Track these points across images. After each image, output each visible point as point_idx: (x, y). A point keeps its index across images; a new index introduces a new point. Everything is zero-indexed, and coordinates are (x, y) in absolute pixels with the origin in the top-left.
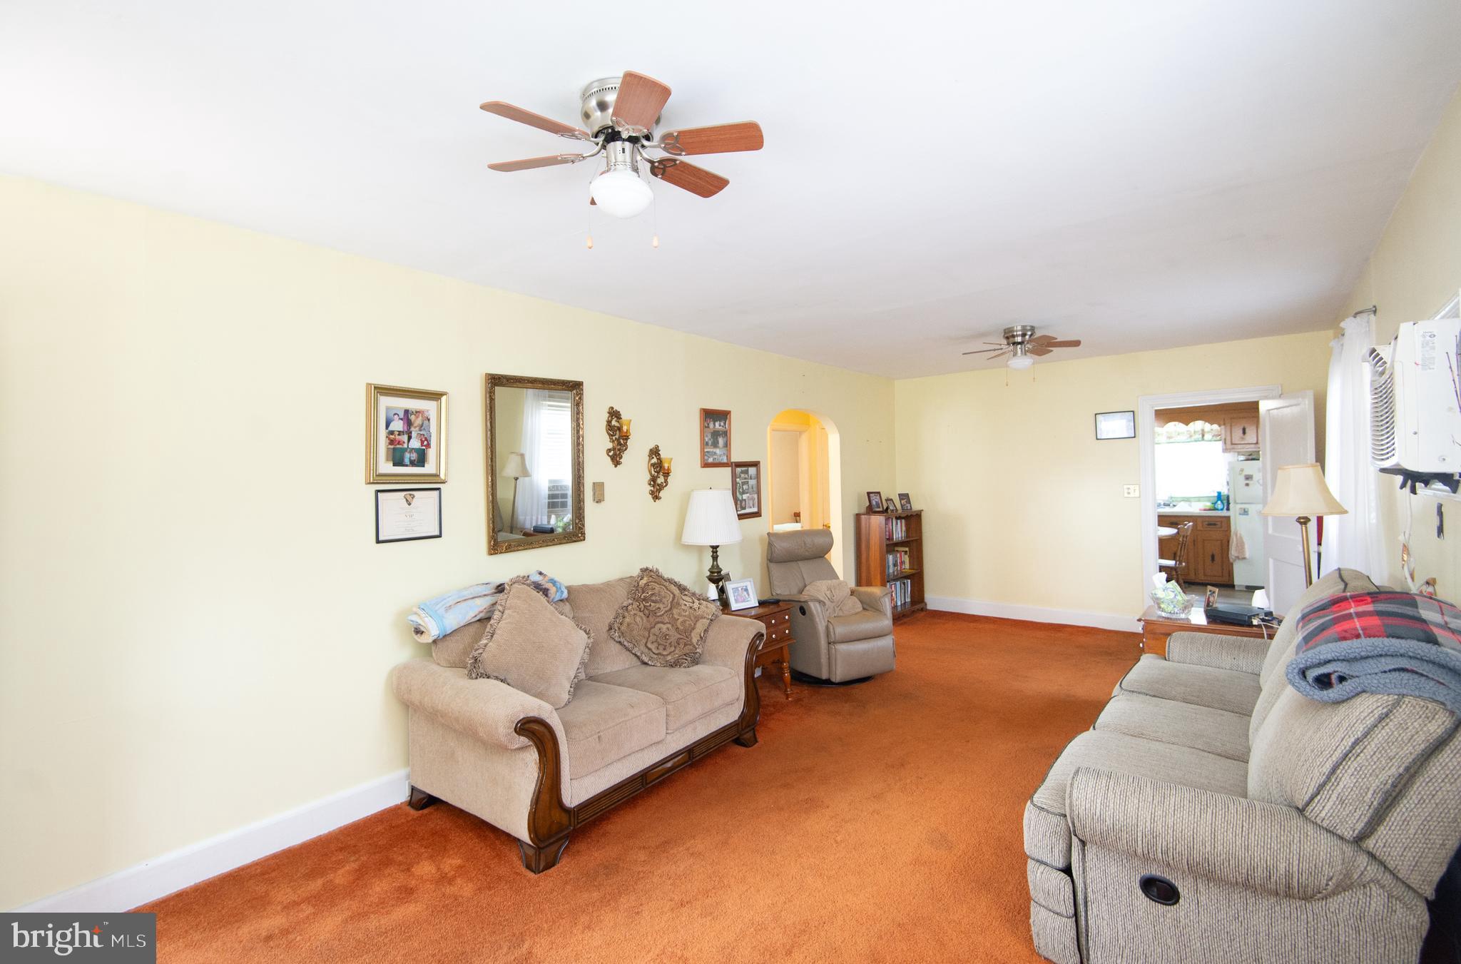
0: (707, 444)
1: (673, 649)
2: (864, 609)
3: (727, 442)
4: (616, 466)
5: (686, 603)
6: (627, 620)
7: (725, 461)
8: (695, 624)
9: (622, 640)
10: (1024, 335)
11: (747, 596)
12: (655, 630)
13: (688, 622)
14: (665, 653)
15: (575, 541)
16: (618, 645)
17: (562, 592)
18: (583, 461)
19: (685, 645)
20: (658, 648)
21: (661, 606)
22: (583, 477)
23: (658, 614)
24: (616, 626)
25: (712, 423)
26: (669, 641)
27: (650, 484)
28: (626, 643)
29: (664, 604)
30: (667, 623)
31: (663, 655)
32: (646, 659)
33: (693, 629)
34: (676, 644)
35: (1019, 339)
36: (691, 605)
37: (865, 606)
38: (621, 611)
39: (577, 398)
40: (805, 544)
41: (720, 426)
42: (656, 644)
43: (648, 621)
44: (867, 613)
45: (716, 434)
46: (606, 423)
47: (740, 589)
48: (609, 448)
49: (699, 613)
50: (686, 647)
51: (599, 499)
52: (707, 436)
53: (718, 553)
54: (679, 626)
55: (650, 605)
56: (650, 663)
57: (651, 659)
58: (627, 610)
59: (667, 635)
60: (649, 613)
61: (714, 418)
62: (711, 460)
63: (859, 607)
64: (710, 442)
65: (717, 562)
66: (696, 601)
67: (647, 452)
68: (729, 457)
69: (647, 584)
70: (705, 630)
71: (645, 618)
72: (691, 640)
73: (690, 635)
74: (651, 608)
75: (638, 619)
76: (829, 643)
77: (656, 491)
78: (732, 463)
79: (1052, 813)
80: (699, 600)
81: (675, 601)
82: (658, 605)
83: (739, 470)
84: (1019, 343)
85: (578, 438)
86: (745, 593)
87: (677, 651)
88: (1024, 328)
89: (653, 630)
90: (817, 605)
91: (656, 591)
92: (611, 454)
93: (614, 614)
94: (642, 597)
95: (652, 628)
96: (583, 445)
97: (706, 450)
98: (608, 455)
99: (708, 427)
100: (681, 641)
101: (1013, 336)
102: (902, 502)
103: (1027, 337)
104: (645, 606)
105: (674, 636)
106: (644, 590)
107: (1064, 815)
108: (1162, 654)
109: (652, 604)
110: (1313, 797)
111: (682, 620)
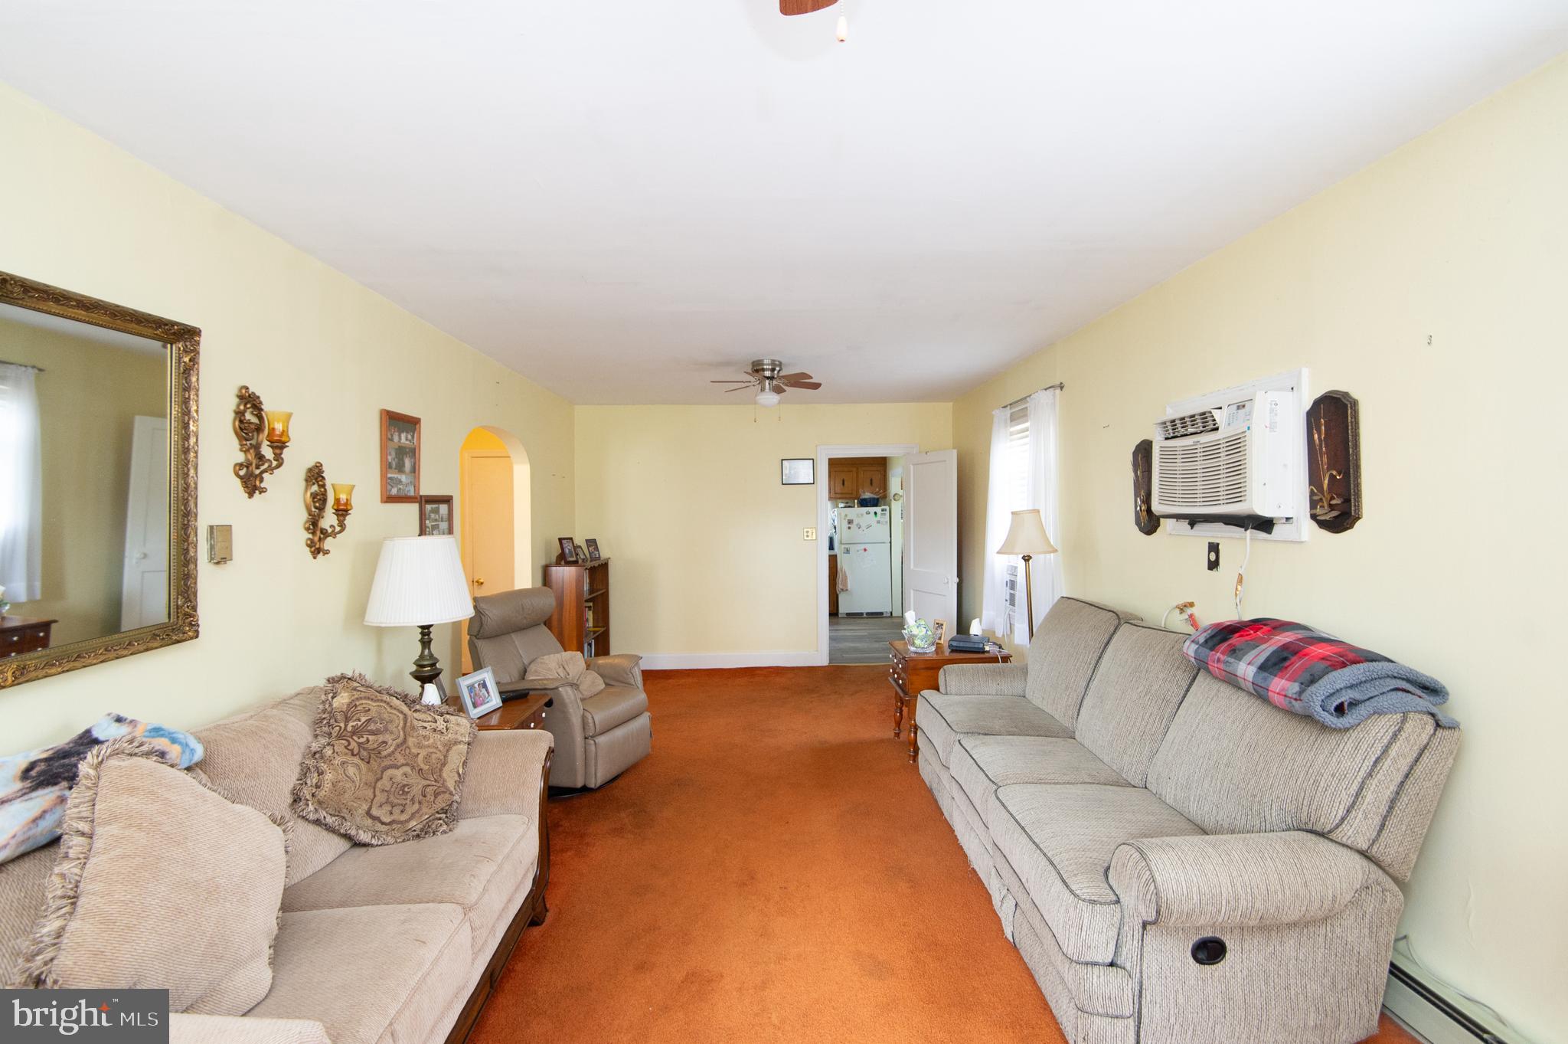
0: (390, 466)
1: (416, 806)
2: (607, 684)
3: (415, 464)
4: (251, 495)
5: (425, 724)
6: (329, 777)
7: (412, 493)
8: (445, 756)
9: (322, 814)
10: (773, 370)
11: (487, 695)
12: (384, 783)
13: (434, 756)
14: (404, 817)
15: (178, 642)
16: (312, 828)
17: (193, 751)
18: (196, 484)
19: (436, 795)
20: (391, 813)
21: (388, 737)
22: (196, 515)
23: (384, 753)
24: (306, 792)
25: (397, 434)
26: (409, 797)
27: (307, 529)
28: (329, 820)
29: (392, 733)
30: (403, 765)
31: (402, 823)
32: (364, 837)
33: (444, 765)
34: (421, 797)
35: (768, 374)
36: (434, 725)
37: (607, 681)
38: (311, 762)
39: (186, 359)
40: (523, 608)
41: (407, 440)
42: (387, 808)
43: (370, 770)
44: (612, 690)
45: (402, 452)
46: (232, 415)
47: (476, 685)
48: (239, 461)
49: (450, 736)
50: (440, 798)
51: (221, 558)
52: (390, 455)
53: (432, 636)
54: (422, 766)
55: (368, 740)
56: (374, 842)
57: (376, 834)
58: (322, 758)
59: (405, 786)
60: (370, 755)
61: (397, 423)
62: (394, 491)
63: (601, 685)
64: (394, 464)
65: (429, 649)
66: (437, 717)
67: (302, 475)
68: (417, 487)
69: (352, 705)
70: (465, 763)
71: (363, 765)
72: (443, 784)
73: (440, 776)
74: (370, 746)
75: (351, 771)
76: (586, 738)
77: (317, 544)
78: (421, 496)
79: (1105, 903)
80: (442, 715)
81: (408, 724)
82: (381, 738)
83: (429, 507)
84: (768, 378)
85: (186, 438)
86: (484, 690)
87: (424, 810)
88: (773, 363)
89: (379, 784)
90: (569, 689)
91: (373, 714)
92: (242, 473)
93: (298, 770)
94: (349, 729)
95: (378, 780)
96: (196, 452)
97: (389, 475)
98: (237, 475)
99: (392, 440)
100: (428, 790)
101: (763, 370)
102: (590, 549)
103: (776, 372)
104: (359, 744)
105: (417, 784)
106: (349, 715)
107: (1118, 901)
108: (937, 689)
109: (371, 738)
110: (1343, 819)
111: (425, 753)
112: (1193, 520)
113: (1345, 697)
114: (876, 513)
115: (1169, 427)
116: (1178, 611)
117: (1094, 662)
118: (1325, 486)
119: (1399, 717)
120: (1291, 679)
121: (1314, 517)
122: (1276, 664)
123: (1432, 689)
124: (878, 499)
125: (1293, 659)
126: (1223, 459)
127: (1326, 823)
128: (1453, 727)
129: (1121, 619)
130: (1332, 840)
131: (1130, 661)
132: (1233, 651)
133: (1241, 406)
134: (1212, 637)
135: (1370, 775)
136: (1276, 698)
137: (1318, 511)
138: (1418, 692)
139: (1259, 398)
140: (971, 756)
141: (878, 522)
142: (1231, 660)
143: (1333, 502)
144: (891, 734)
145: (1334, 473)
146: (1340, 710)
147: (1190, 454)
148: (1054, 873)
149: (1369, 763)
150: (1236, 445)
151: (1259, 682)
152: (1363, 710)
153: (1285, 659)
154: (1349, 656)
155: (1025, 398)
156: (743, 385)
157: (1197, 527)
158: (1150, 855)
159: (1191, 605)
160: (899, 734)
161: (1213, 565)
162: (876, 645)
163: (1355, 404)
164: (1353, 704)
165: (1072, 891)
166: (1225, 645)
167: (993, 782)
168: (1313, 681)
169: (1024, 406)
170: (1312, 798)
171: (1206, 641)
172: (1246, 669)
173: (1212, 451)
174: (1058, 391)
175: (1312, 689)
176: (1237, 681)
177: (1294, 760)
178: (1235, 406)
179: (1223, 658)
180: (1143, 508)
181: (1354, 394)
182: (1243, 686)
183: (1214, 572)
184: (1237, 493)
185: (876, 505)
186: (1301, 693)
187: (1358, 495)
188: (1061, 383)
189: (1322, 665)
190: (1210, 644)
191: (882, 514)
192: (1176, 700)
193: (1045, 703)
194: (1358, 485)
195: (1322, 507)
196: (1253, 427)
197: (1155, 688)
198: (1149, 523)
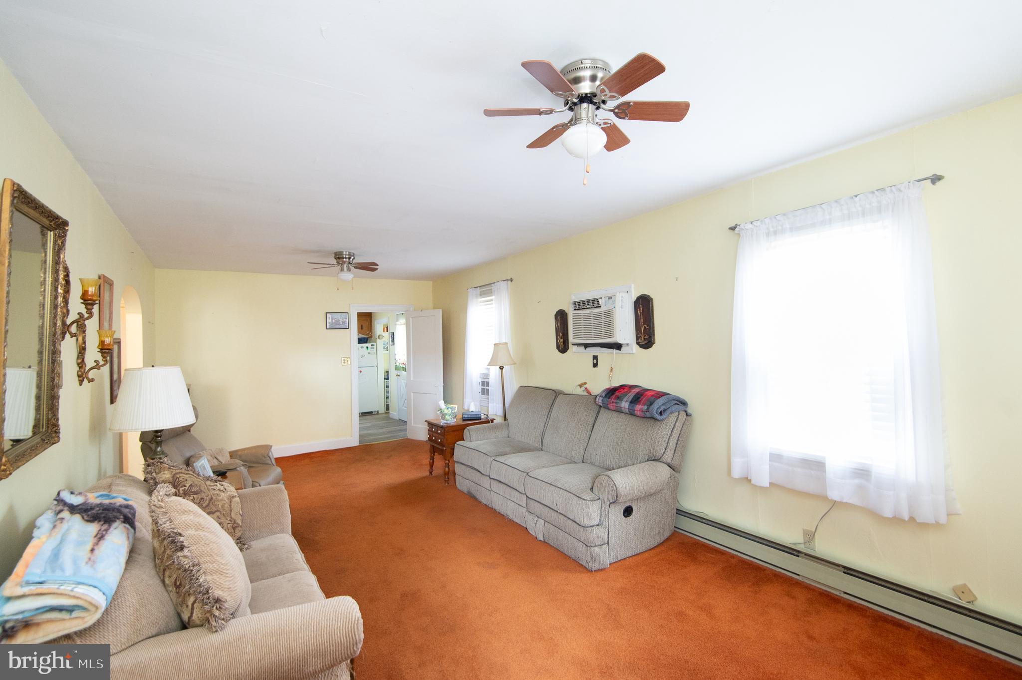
5: (213, 488)
10: (349, 258)
13: (225, 506)
19: (234, 529)
35: (346, 260)
50: (237, 530)
54: (223, 512)
73: (231, 517)
79: (596, 500)
81: (207, 487)
84: (346, 263)
88: (349, 254)
90: (243, 468)
103: (351, 260)
106: (176, 484)
107: (600, 499)
108: (464, 440)
109: (195, 496)
110: (664, 452)
111: (222, 504)
112: (586, 346)
113: (662, 409)
114: (367, 347)
115: (577, 305)
116: (579, 387)
117: (547, 414)
118: (642, 331)
119: (677, 413)
120: (644, 404)
121: (638, 343)
122: (636, 400)
123: (684, 403)
124: (367, 338)
125: (642, 397)
126: (603, 320)
127: (659, 455)
128: (690, 415)
129: (557, 393)
130: (661, 462)
131: (568, 410)
132: (618, 398)
133: (610, 298)
134: (608, 394)
135: (671, 435)
136: (638, 413)
137: (640, 341)
138: (680, 404)
139: (618, 294)
140: (506, 464)
141: (369, 353)
142: (618, 401)
143: (645, 337)
144: (427, 473)
145: (646, 326)
146: (661, 413)
147: (587, 317)
148: (572, 495)
149: (670, 431)
150: (609, 314)
151: (630, 408)
152: (667, 412)
153: (639, 398)
154: (660, 395)
155: (491, 284)
156: (330, 266)
157: (587, 349)
158: (612, 476)
159: (585, 383)
160: (432, 472)
161: (595, 365)
162: (381, 431)
163: (652, 300)
164: (664, 411)
165: (583, 499)
166: (614, 396)
167: (524, 472)
168: (651, 404)
169: (490, 288)
170: (654, 447)
171: (606, 396)
172: (625, 405)
173: (598, 316)
174: (509, 282)
175: (652, 406)
176: (621, 409)
177: (646, 435)
178: (608, 298)
179: (614, 401)
180: (561, 341)
181: (652, 296)
182: (624, 411)
183: (596, 368)
184: (610, 334)
185: (366, 342)
186: (648, 409)
187: (654, 334)
188: (511, 278)
189: (653, 398)
190: (608, 396)
191: (371, 348)
192: (592, 423)
193: (523, 438)
194: (654, 331)
195: (641, 339)
196: (616, 307)
197: (582, 419)
198: (563, 347)
